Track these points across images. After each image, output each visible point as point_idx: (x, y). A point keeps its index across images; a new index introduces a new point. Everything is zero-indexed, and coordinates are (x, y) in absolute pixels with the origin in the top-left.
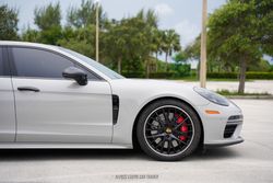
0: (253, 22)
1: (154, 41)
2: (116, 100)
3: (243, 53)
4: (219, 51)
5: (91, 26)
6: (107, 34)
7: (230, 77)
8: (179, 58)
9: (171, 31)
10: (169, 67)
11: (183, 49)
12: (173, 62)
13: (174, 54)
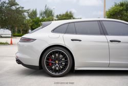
0: (125, 14)
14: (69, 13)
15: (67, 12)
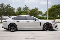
0: (56, 10)
1: (38, 13)
2: (40, 23)
3: (54, 15)
4: (50, 14)
5: (27, 10)
6: (30, 12)
7: (52, 19)
8: (42, 16)
9: (41, 11)
10: (41, 17)
11: (43, 14)
12: (41, 16)
13: (41, 15)
14: (36, 8)
15: (35, 8)
